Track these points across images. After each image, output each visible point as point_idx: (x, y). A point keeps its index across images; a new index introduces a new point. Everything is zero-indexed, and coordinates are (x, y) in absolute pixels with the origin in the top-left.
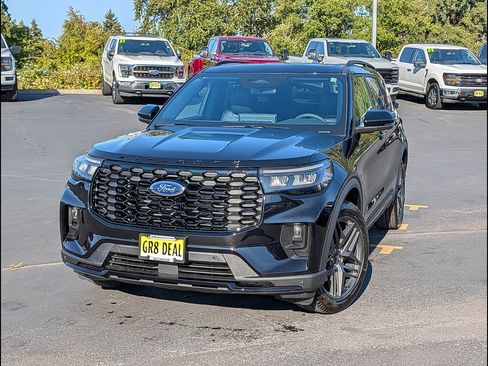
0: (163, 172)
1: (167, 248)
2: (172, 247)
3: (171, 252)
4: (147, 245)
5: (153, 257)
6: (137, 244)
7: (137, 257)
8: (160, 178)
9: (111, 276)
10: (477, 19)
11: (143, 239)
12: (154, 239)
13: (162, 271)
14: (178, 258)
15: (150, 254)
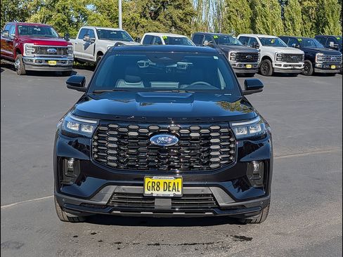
0: (156, 128)
1: (167, 186)
2: (171, 185)
3: (171, 189)
4: (150, 184)
5: (155, 193)
6: (143, 185)
7: (142, 195)
8: (155, 133)
9: (114, 212)
10: (168, 17)
11: (147, 180)
12: (156, 179)
13: (158, 204)
14: (177, 193)
15: (153, 192)
